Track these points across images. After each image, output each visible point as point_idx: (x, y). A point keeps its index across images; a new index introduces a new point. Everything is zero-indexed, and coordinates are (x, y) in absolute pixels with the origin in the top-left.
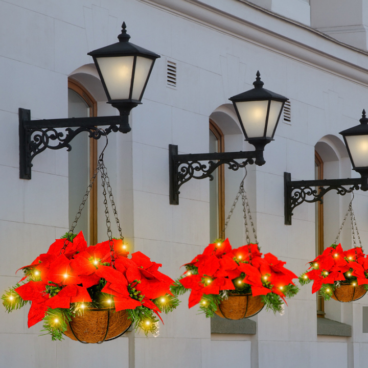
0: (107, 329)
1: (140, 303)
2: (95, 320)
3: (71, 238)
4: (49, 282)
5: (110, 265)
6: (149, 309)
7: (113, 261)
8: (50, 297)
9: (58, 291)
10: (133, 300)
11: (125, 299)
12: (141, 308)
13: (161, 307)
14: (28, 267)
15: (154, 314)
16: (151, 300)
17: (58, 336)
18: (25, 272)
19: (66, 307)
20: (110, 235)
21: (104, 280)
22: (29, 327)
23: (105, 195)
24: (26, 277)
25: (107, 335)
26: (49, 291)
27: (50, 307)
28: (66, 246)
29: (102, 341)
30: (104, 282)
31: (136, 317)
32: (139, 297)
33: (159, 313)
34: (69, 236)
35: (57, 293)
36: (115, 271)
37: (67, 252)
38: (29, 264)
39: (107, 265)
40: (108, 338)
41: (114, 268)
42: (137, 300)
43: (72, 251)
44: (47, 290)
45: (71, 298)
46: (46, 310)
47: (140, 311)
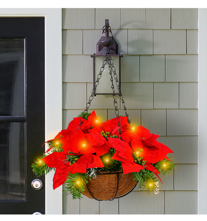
0: (117, 188)
1: (143, 167)
2: (107, 181)
3: (86, 117)
4: (69, 152)
5: (118, 137)
6: (150, 172)
7: (120, 134)
8: (70, 164)
9: (76, 159)
10: (137, 165)
11: (131, 164)
12: (144, 171)
13: (160, 169)
14: (52, 140)
15: (155, 176)
16: (151, 164)
17: (78, 195)
18: (50, 145)
19: (83, 172)
20: (117, 113)
21: (113, 149)
22: (54, 189)
23: (112, 81)
24: (50, 149)
25: (117, 194)
26: (70, 159)
27: (71, 172)
28: (82, 123)
29: (113, 199)
30: (113, 151)
31: (140, 178)
32: (142, 162)
33: (158, 174)
34: (84, 115)
35: (76, 161)
36: (122, 142)
37: (82, 128)
38: (53, 138)
39: (115, 137)
40: (118, 196)
41: (121, 139)
42: (141, 164)
43: (87, 127)
44: (68, 159)
45: (87, 165)
46: (67, 175)
47: (143, 173)
